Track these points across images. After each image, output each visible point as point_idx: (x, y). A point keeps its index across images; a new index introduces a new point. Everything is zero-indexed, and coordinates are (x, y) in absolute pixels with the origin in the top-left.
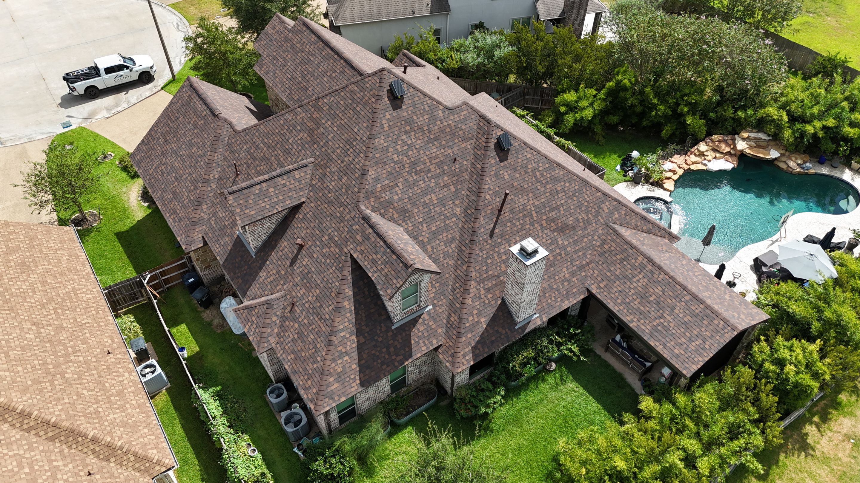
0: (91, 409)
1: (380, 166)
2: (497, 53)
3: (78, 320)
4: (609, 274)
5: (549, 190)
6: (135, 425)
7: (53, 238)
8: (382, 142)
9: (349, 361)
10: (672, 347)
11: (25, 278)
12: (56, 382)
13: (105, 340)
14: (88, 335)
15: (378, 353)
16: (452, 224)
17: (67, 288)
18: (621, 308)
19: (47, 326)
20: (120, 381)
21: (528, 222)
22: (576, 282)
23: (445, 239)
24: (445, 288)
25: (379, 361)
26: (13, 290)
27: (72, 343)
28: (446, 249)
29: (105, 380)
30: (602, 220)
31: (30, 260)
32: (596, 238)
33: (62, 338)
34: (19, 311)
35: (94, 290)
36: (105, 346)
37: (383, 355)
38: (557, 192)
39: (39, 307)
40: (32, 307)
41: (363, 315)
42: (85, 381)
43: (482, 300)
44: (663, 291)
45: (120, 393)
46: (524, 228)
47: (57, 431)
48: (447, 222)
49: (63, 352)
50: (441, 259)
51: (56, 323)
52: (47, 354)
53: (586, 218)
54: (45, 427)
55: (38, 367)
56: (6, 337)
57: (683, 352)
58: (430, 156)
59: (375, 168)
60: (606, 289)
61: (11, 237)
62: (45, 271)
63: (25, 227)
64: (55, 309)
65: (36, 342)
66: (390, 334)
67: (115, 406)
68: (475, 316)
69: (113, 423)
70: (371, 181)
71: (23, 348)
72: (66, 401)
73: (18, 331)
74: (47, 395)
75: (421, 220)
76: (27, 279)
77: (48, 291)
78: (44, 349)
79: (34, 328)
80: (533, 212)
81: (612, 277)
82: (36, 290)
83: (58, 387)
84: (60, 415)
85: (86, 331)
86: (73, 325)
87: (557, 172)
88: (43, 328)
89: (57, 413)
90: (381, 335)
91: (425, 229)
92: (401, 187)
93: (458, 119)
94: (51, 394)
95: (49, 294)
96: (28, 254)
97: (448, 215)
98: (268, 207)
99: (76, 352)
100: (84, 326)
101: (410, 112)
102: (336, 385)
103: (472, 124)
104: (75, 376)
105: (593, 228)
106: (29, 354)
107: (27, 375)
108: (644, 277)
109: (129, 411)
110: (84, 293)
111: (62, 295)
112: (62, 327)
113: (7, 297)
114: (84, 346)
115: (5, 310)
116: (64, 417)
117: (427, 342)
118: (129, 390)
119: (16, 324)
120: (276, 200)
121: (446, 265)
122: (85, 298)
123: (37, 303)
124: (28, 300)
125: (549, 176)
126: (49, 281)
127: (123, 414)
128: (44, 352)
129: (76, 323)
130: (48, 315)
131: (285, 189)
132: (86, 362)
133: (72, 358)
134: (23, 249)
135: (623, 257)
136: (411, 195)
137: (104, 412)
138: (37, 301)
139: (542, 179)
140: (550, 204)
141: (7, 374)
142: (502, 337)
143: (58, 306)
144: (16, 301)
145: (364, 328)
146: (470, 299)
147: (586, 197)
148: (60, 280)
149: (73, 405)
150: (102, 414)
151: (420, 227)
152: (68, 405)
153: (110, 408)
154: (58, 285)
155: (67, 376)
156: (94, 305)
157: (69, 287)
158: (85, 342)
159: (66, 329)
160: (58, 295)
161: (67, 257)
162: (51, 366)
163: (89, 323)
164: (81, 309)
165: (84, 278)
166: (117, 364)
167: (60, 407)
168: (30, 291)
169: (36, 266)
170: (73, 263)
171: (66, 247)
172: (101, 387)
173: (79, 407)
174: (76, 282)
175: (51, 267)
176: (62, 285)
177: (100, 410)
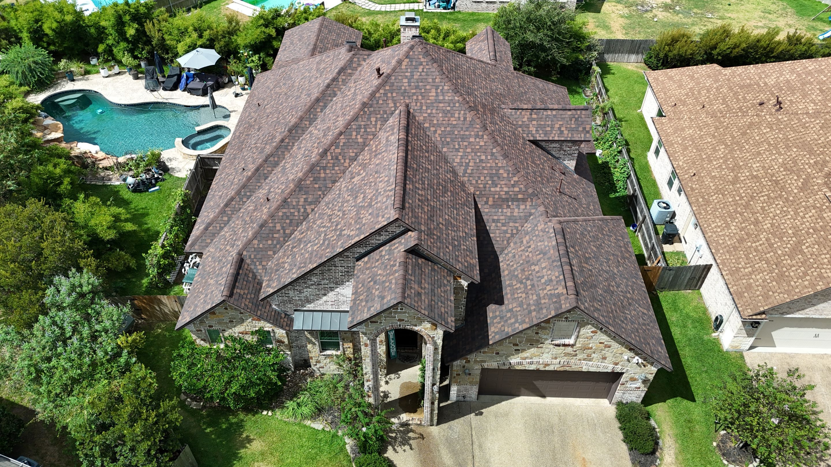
0: (704, 131)
3: (721, 196)
6: (675, 132)
7: (760, 288)
11: (774, 221)
12: (730, 139)
13: (697, 186)
14: (711, 184)
17: (735, 226)
20: (685, 157)
26: (781, 203)
27: (723, 173)
29: (696, 154)
33: (732, 174)
34: (770, 183)
35: (710, 234)
36: (697, 180)
39: (755, 195)
40: (760, 193)
42: (710, 148)
45: (686, 148)
49: (729, 163)
51: (738, 186)
52: (740, 156)
55: (745, 144)
56: (773, 157)
61: (802, 269)
64: (741, 198)
65: (751, 163)
67: (689, 139)
69: (690, 128)
71: (759, 153)
72: (721, 130)
73: (766, 165)
74: (735, 129)
76: (773, 219)
77: (751, 216)
78: (743, 159)
79: (755, 173)
82: (761, 211)
83: (729, 136)
85: (713, 188)
86: (725, 189)
88: (747, 176)
89: (726, 119)
94: (732, 129)
95: (748, 211)
96: (780, 252)
99: (719, 167)
100: (716, 192)
104: (717, 148)
106: (753, 149)
107: (751, 135)
109: (679, 139)
110: (719, 227)
111: (738, 215)
112: (733, 183)
113: (784, 193)
114: (713, 174)
115: (782, 179)
116: (722, 119)
118: (679, 153)
119: (769, 171)
122: (718, 220)
123: (757, 198)
124: (766, 197)
126: (752, 226)
127: (683, 135)
129: (722, 191)
130: (746, 190)
133: (721, 161)
134: (787, 257)
138: (758, 200)
141: (765, 131)
143: (739, 202)
144: (775, 193)
148: (743, 233)
149: (717, 128)
153: (692, 136)
154: (743, 225)
156: (709, 217)
157: (733, 228)
158: (714, 177)
159: (729, 183)
160: (741, 214)
161: (740, 266)
162: (736, 148)
163: (712, 196)
164: (721, 208)
165: (720, 245)
166: (688, 169)
167: (725, 124)
168: (767, 208)
169: (768, 240)
170: (734, 261)
171: (744, 281)
172: (699, 148)
173: (713, 129)
174: (727, 236)
175: (754, 245)
176: (740, 227)
177: (698, 132)
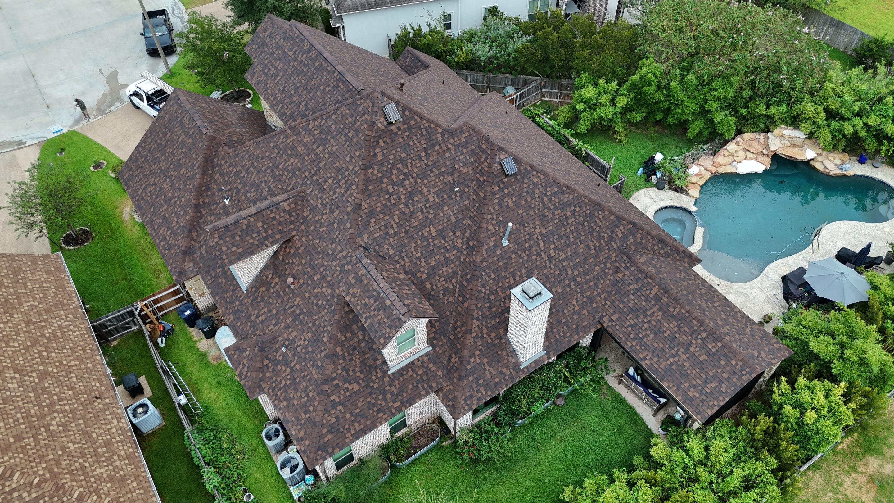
0: (77, 464)
1: (374, 199)
2: (511, 45)
3: (65, 362)
4: (621, 306)
5: (557, 217)
6: (124, 478)
7: (38, 269)
8: (376, 172)
9: (343, 411)
10: (686, 390)
11: (9, 318)
12: (40, 437)
13: (93, 384)
14: (75, 379)
15: (373, 401)
16: (452, 257)
17: (52, 326)
18: (634, 344)
19: (32, 372)
20: (108, 430)
21: (535, 253)
22: (587, 314)
23: (445, 274)
24: (446, 327)
25: (375, 409)
27: (57, 390)
28: (446, 285)
29: (93, 430)
30: (615, 246)
31: (14, 297)
32: (608, 265)
33: (47, 385)
34: (2, 358)
35: (82, 326)
36: (94, 391)
37: (379, 402)
38: (567, 218)
39: (23, 351)
40: (16, 351)
41: (358, 361)
42: (71, 433)
43: (485, 340)
44: (679, 326)
45: (108, 444)
46: (530, 259)
47: (41, 492)
48: (448, 255)
49: (48, 401)
50: (441, 296)
51: (41, 368)
52: (31, 405)
53: (598, 245)
54: (28, 489)
55: (21, 421)
57: (697, 395)
58: (428, 185)
59: (368, 201)
60: (618, 323)
62: (30, 308)
63: (9, 258)
64: (40, 352)
65: (19, 391)
66: (386, 379)
67: (103, 459)
68: (477, 357)
69: (99, 478)
70: (364, 216)
71: (5, 401)
72: (51, 457)
74: (30, 452)
75: (419, 255)
76: (10, 320)
77: (33, 331)
78: (28, 399)
79: (17, 376)
80: (540, 242)
81: (625, 310)
82: (21, 331)
83: (42, 442)
84: (44, 475)
85: (73, 375)
86: (59, 369)
87: (567, 195)
88: (27, 375)
89: (41, 472)
90: (377, 381)
91: (423, 264)
92: (397, 221)
93: (458, 142)
94: (35, 451)
95: (34, 336)
96: (12, 290)
97: (448, 247)
98: (256, 243)
99: (62, 400)
100: (71, 370)
101: (406, 138)
102: (330, 437)
103: (473, 147)
104: (61, 428)
105: (606, 256)
106: (12, 407)
107: (9, 431)
108: (659, 310)
109: (117, 463)
111: (47, 335)
112: (47, 372)
114: (71, 392)
116: (48, 476)
117: (426, 386)
118: (118, 439)
120: (264, 235)
121: (446, 302)
122: (72, 337)
123: (22, 347)
124: (11, 344)
125: (557, 200)
126: (34, 320)
127: (111, 467)
128: (27, 403)
129: (62, 367)
130: (32, 359)
131: (275, 222)
132: (72, 411)
133: (58, 407)
134: (6, 284)
135: (637, 287)
136: (408, 228)
137: (91, 466)
138: (21, 344)
139: (550, 205)
140: (559, 231)
142: (507, 378)
143: (43, 349)
145: (358, 374)
146: (472, 339)
147: (598, 221)
148: (45, 317)
149: (57, 462)
150: (88, 469)
151: (418, 263)
152: (53, 462)
153: (98, 462)
154: (43, 324)
155: (52, 428)
156: (82, 343)
157: (55, 325)
158: (71, 388)
159: (52, 374)
160: (43, 335)
161: (54, 290)
162: (35, 419)
163: (75, 365)
164: (67, 349)
165: (72, 313)
166: (105, 410)
167: (44, 465)
168: (13, 333)
169: (20, 304)
170: (60, 296)
171: (52, 278)
172: (88, 439)
173: (64, 463)
174: (63, 319)
175: (36, 303)
176: (47, 324)
177: (87, 464)
